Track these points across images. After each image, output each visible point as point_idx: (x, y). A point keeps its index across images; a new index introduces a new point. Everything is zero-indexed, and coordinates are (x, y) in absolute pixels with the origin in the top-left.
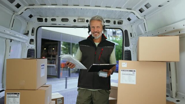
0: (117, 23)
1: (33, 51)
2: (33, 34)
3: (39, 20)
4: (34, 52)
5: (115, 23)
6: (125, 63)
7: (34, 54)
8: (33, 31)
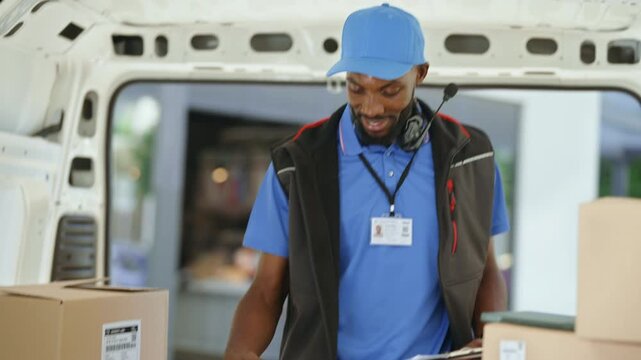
0: (601, 53)
1: (87, 228)
2: (88, 124)
3: (122, 45)
4: (92, 234)
5: (588, 53)
6: (513, 345)
7: (93, 245)
8: (88, 110)
